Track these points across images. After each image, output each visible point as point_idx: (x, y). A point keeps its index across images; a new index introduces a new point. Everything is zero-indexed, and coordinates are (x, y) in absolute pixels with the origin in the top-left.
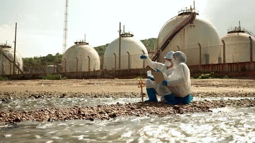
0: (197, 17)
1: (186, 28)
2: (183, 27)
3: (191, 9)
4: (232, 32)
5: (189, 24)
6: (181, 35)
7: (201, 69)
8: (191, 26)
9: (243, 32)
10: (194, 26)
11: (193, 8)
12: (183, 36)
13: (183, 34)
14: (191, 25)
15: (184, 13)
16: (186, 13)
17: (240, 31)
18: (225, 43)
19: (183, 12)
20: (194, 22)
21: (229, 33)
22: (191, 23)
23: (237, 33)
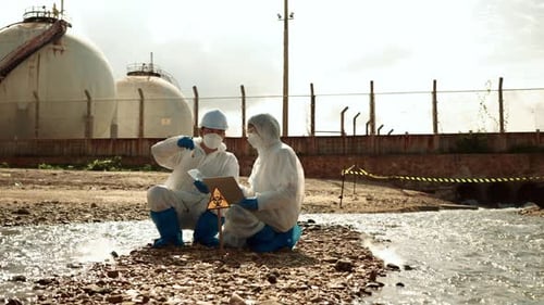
0: (69, 32)
1: (43, 52)
2: (36, 49)
3: (56, 13)
4: (136, 73)
5: (51, 46)
6: (32, 67)
7: (90, 149)
8: (55, 50)
9: (158, 75)
10: (62, 51)
11: (59, 9)
12: (35, 70)
13: (35, 64)
14: (57, 47)
15: (38, 17)
16: (44, 20)
17: (151, 74)
18: (144, 94)
19: (35, 15)
20: (62, 40)
21: (129, 74)
22: (55, 44)
23: (146, 77)
